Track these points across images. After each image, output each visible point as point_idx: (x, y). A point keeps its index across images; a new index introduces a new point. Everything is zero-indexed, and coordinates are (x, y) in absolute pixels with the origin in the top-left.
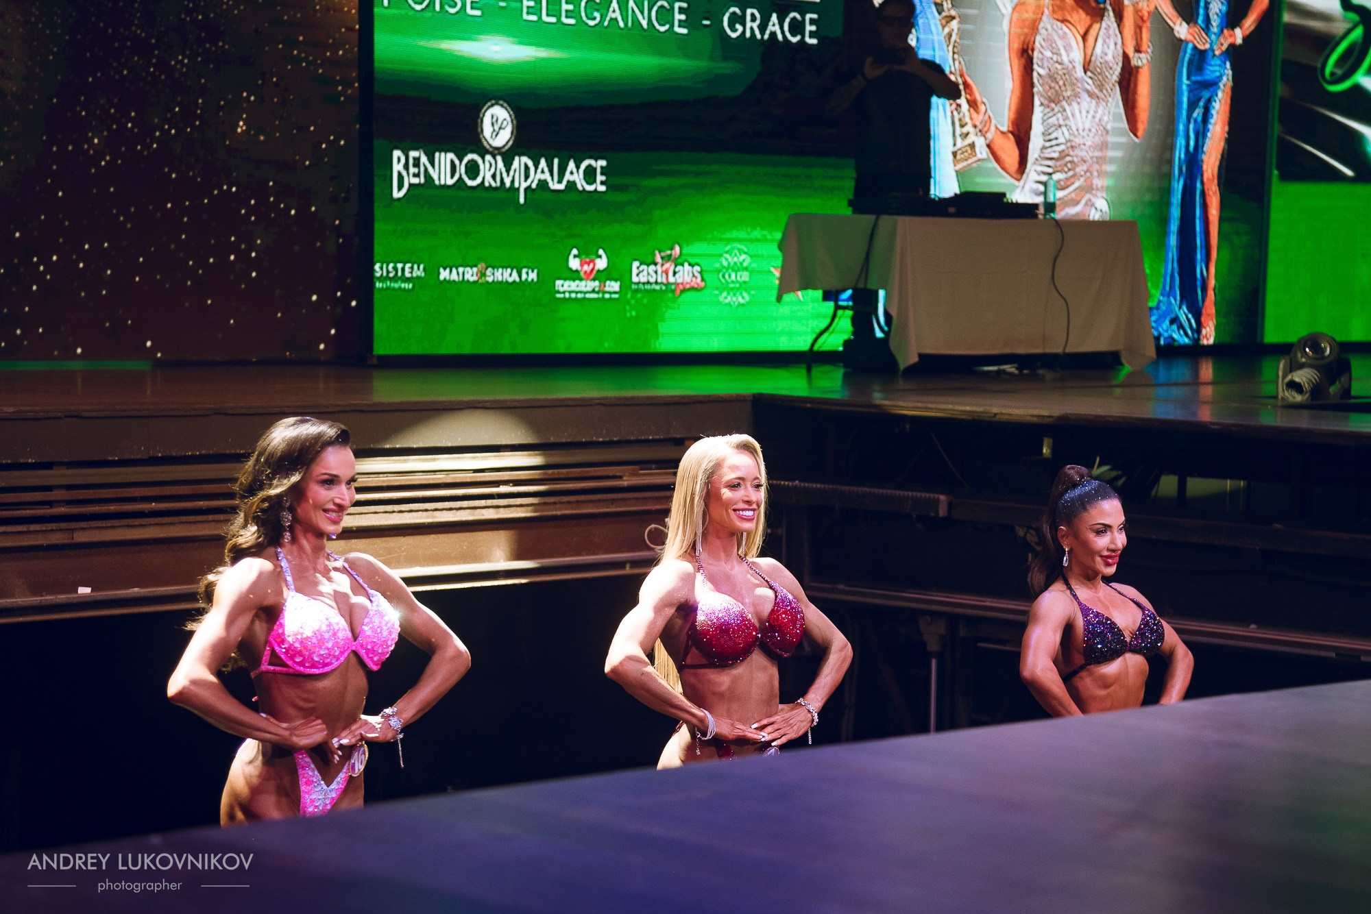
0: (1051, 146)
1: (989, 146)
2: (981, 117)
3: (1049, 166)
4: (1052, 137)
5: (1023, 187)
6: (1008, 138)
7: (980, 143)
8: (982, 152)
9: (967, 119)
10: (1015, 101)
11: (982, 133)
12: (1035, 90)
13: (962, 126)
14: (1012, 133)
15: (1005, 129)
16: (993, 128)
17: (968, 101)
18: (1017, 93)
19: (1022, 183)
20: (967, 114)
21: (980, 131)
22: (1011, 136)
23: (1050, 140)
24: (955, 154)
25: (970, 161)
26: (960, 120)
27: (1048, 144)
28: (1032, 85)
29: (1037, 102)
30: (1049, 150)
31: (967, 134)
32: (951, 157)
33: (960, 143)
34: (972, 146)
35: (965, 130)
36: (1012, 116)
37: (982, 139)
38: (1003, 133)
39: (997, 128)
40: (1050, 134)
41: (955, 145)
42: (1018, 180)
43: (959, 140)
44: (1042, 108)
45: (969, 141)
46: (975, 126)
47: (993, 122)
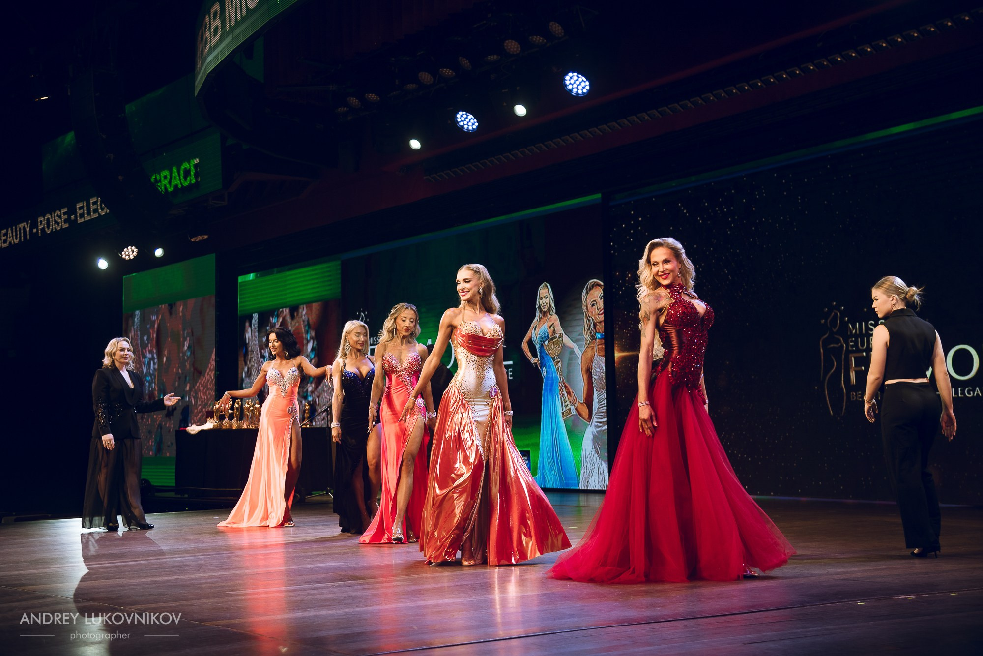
0: (602, 407)
1: (576, 409)
2: (572, 398)
3: (602, 415)
4: (602, 403)
5: (591, 425)
6: (584, 405)
7: (573, 408)
8: (574, 412)
9: (567, 399)
10: (586, 389)
11: (573, 404)
12: (594, 385)
13: (565, 402)
14: (585, 403)
15: (582, 402)
16: (577, 402)
17: (567, 393)
18: (586, 386)
19: (591, 423)
20: (567, 397)
21: (572, 403)
22: (585, 404)
23: (602, 405)
24: (563, 413)
25: (569, 416)
26: (564, 400)
27: (600, 406)
28: (592, 383)
29: (595, 390)
30: (601, 409)
31: (568, 405)
32: (561, 414)
33: (564, 410)
34: (570, 409)
35: (566, 404)
36: (585, 397)
37: (573, 407)
38: (581, 403)
39: (579, 402)
40: (601, 402)
41: (563, 410)
42: (589, 422)
43: (564, 408)
44: (597, 392)
45: (568, 408)
46: (570, 402)
47: (577, 399)
